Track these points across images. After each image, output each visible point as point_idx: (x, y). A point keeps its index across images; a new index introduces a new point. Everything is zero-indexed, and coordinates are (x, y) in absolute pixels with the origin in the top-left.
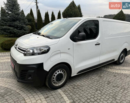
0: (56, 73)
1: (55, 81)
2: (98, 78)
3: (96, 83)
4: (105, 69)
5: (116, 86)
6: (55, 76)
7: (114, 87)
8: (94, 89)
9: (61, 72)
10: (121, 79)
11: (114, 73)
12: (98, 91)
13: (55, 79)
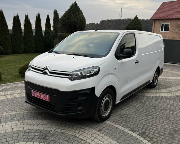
0: (104, 100)
1: (103, 110)
2: (140, 104)
3: (141, 109)
4: (141, 94)
5: (163, 110)
6: (103, 103)
7: (161, 110)
8: (143, 115)
9: (108, 98)
10: (164, 102)
11: (153, 97)
12: (149, 116)
13: (103, 108)
